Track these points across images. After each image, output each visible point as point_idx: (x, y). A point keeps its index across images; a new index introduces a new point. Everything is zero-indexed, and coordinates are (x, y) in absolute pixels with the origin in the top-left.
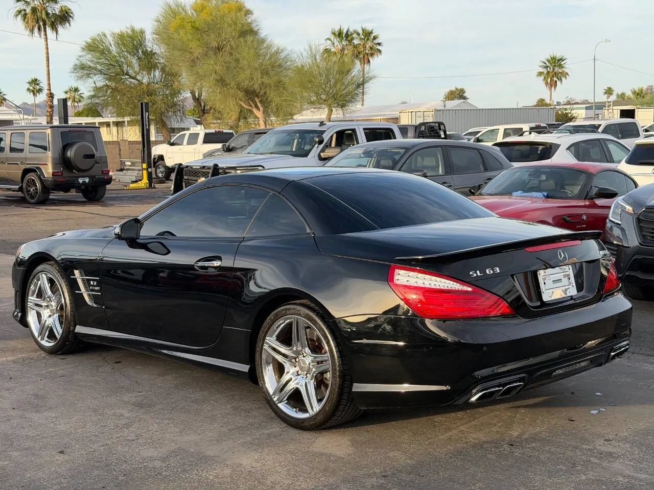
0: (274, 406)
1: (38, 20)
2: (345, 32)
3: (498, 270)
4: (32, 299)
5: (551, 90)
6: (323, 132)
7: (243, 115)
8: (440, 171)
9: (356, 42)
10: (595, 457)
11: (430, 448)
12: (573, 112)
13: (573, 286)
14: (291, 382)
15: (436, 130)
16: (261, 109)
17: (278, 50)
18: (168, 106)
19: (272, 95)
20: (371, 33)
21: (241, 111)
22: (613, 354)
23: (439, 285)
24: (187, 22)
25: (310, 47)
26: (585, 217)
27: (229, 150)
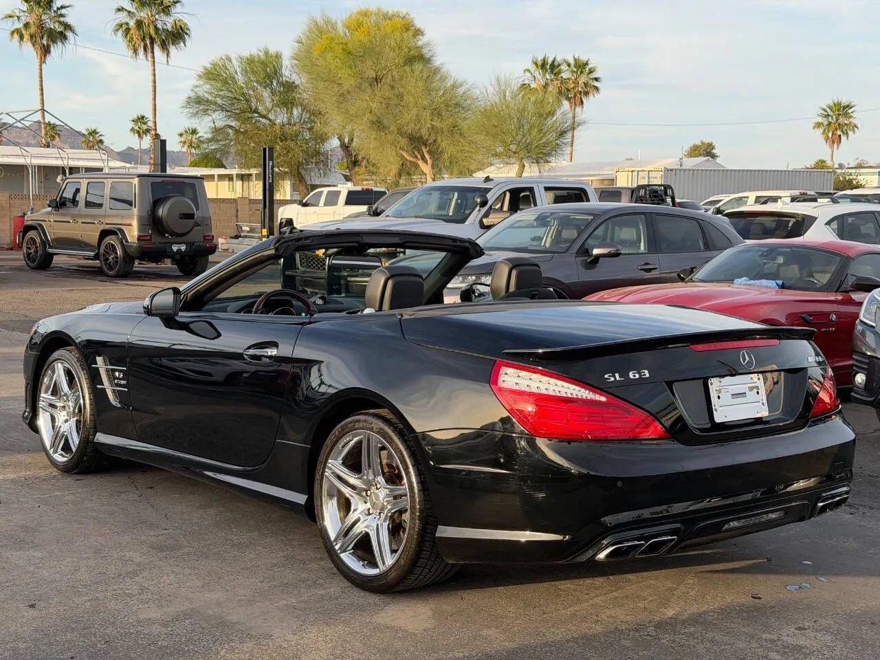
0: (335, 556)
1: (144, 37)
2: (550, 61)
3: (647, 374)
4: (45, 397)
5: (832, 147)
6: (488, 190)
7: (406, 170)
8: (642, 248)
9: (565, 75)
10: (776, 651)
11: (543, 626)
12: (860, 178)
13: (763, 404)
14: (359, 524)
15: (662, 196)
16: (430, 161)
17: (455, 83)
18: (308, 154)
19: (444, 144)
20: (587, 64)
21: (402, 164)
22: (821, 504)
23: (559, 392)
24: (336, 43)
25: (498, 80)
26: (834, 317)
27: (377, 214)
